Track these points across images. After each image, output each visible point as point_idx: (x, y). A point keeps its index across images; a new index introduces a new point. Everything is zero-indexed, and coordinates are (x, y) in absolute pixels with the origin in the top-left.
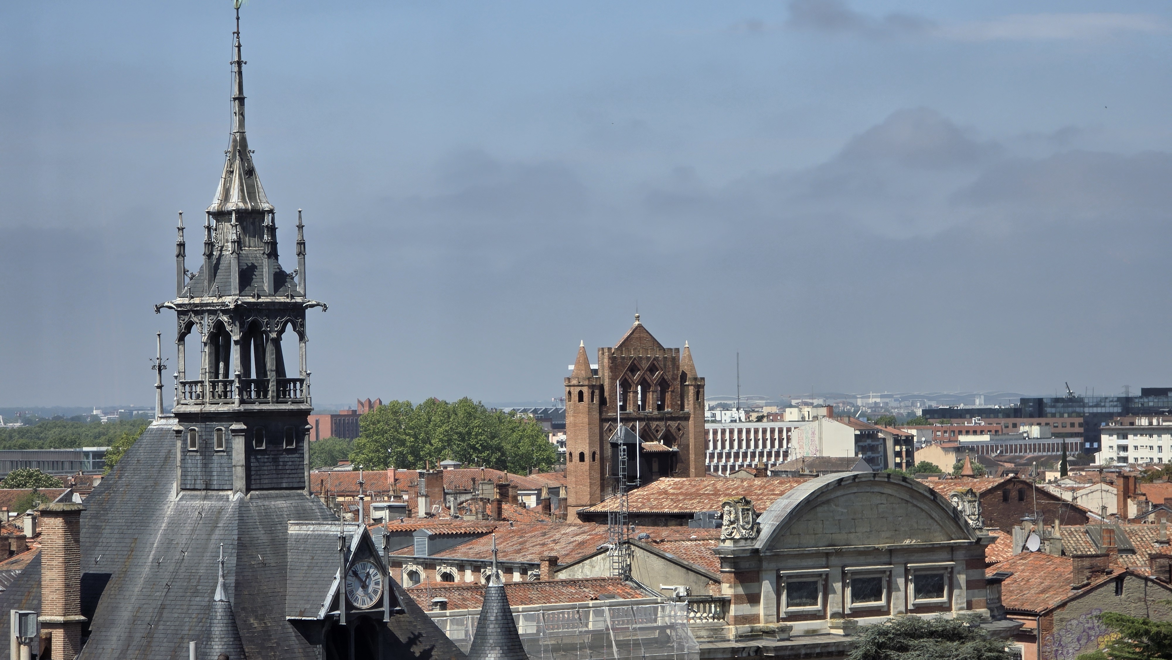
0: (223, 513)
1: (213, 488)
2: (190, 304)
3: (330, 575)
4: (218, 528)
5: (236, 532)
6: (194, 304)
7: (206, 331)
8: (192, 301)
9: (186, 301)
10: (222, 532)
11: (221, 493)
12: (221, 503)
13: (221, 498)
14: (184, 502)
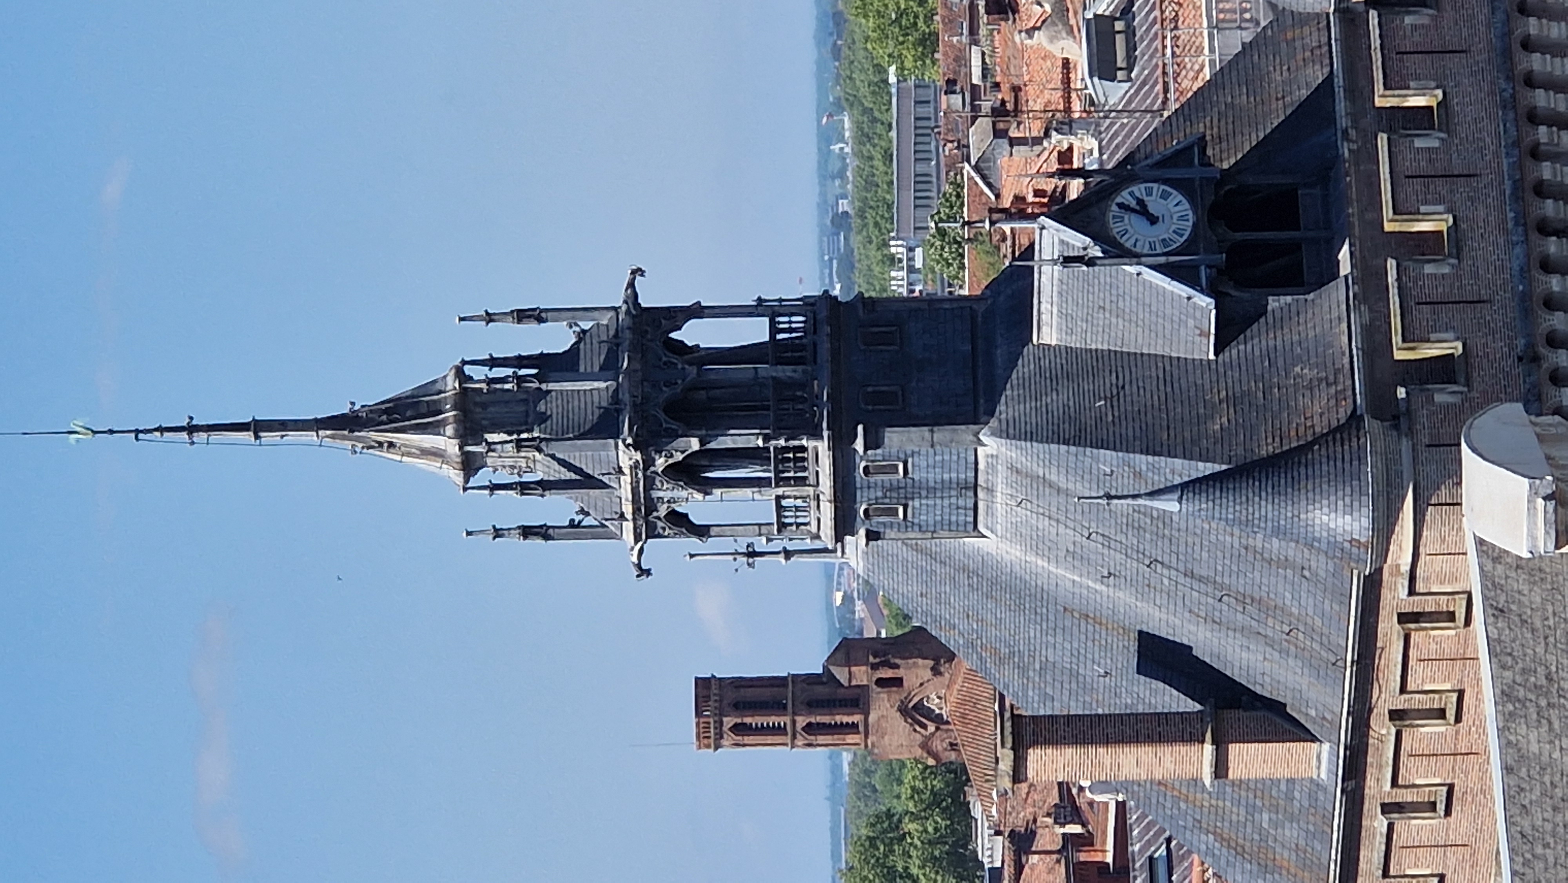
0: (1019, 466)
1: (973, 480)
2: (634, 519)
3: (1134, 283)
4: (1047, 476)
5: (1054, 447)
6: (634, 514)
7: (684, 494)
8: (629, 516)
9: (628, 526)
10: (1054, 470)
11: (981, 466)
12: (999, 467)
13: (991, 468)
14: (999, 527)
